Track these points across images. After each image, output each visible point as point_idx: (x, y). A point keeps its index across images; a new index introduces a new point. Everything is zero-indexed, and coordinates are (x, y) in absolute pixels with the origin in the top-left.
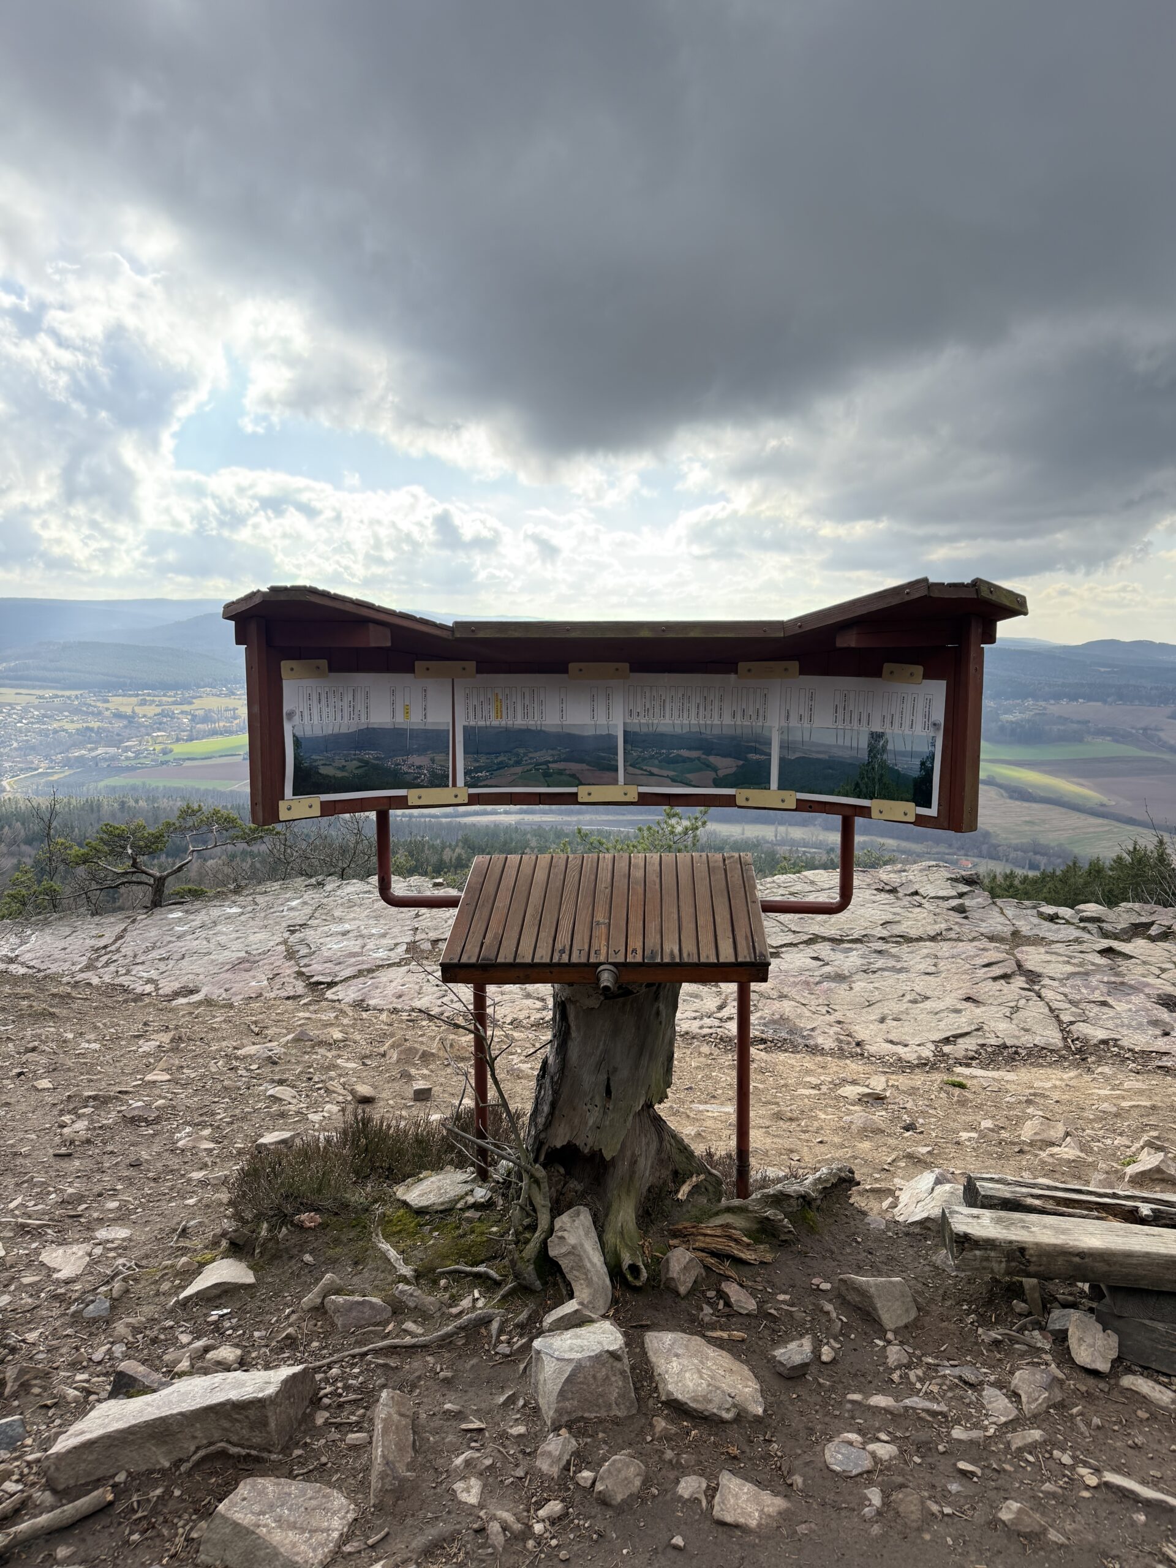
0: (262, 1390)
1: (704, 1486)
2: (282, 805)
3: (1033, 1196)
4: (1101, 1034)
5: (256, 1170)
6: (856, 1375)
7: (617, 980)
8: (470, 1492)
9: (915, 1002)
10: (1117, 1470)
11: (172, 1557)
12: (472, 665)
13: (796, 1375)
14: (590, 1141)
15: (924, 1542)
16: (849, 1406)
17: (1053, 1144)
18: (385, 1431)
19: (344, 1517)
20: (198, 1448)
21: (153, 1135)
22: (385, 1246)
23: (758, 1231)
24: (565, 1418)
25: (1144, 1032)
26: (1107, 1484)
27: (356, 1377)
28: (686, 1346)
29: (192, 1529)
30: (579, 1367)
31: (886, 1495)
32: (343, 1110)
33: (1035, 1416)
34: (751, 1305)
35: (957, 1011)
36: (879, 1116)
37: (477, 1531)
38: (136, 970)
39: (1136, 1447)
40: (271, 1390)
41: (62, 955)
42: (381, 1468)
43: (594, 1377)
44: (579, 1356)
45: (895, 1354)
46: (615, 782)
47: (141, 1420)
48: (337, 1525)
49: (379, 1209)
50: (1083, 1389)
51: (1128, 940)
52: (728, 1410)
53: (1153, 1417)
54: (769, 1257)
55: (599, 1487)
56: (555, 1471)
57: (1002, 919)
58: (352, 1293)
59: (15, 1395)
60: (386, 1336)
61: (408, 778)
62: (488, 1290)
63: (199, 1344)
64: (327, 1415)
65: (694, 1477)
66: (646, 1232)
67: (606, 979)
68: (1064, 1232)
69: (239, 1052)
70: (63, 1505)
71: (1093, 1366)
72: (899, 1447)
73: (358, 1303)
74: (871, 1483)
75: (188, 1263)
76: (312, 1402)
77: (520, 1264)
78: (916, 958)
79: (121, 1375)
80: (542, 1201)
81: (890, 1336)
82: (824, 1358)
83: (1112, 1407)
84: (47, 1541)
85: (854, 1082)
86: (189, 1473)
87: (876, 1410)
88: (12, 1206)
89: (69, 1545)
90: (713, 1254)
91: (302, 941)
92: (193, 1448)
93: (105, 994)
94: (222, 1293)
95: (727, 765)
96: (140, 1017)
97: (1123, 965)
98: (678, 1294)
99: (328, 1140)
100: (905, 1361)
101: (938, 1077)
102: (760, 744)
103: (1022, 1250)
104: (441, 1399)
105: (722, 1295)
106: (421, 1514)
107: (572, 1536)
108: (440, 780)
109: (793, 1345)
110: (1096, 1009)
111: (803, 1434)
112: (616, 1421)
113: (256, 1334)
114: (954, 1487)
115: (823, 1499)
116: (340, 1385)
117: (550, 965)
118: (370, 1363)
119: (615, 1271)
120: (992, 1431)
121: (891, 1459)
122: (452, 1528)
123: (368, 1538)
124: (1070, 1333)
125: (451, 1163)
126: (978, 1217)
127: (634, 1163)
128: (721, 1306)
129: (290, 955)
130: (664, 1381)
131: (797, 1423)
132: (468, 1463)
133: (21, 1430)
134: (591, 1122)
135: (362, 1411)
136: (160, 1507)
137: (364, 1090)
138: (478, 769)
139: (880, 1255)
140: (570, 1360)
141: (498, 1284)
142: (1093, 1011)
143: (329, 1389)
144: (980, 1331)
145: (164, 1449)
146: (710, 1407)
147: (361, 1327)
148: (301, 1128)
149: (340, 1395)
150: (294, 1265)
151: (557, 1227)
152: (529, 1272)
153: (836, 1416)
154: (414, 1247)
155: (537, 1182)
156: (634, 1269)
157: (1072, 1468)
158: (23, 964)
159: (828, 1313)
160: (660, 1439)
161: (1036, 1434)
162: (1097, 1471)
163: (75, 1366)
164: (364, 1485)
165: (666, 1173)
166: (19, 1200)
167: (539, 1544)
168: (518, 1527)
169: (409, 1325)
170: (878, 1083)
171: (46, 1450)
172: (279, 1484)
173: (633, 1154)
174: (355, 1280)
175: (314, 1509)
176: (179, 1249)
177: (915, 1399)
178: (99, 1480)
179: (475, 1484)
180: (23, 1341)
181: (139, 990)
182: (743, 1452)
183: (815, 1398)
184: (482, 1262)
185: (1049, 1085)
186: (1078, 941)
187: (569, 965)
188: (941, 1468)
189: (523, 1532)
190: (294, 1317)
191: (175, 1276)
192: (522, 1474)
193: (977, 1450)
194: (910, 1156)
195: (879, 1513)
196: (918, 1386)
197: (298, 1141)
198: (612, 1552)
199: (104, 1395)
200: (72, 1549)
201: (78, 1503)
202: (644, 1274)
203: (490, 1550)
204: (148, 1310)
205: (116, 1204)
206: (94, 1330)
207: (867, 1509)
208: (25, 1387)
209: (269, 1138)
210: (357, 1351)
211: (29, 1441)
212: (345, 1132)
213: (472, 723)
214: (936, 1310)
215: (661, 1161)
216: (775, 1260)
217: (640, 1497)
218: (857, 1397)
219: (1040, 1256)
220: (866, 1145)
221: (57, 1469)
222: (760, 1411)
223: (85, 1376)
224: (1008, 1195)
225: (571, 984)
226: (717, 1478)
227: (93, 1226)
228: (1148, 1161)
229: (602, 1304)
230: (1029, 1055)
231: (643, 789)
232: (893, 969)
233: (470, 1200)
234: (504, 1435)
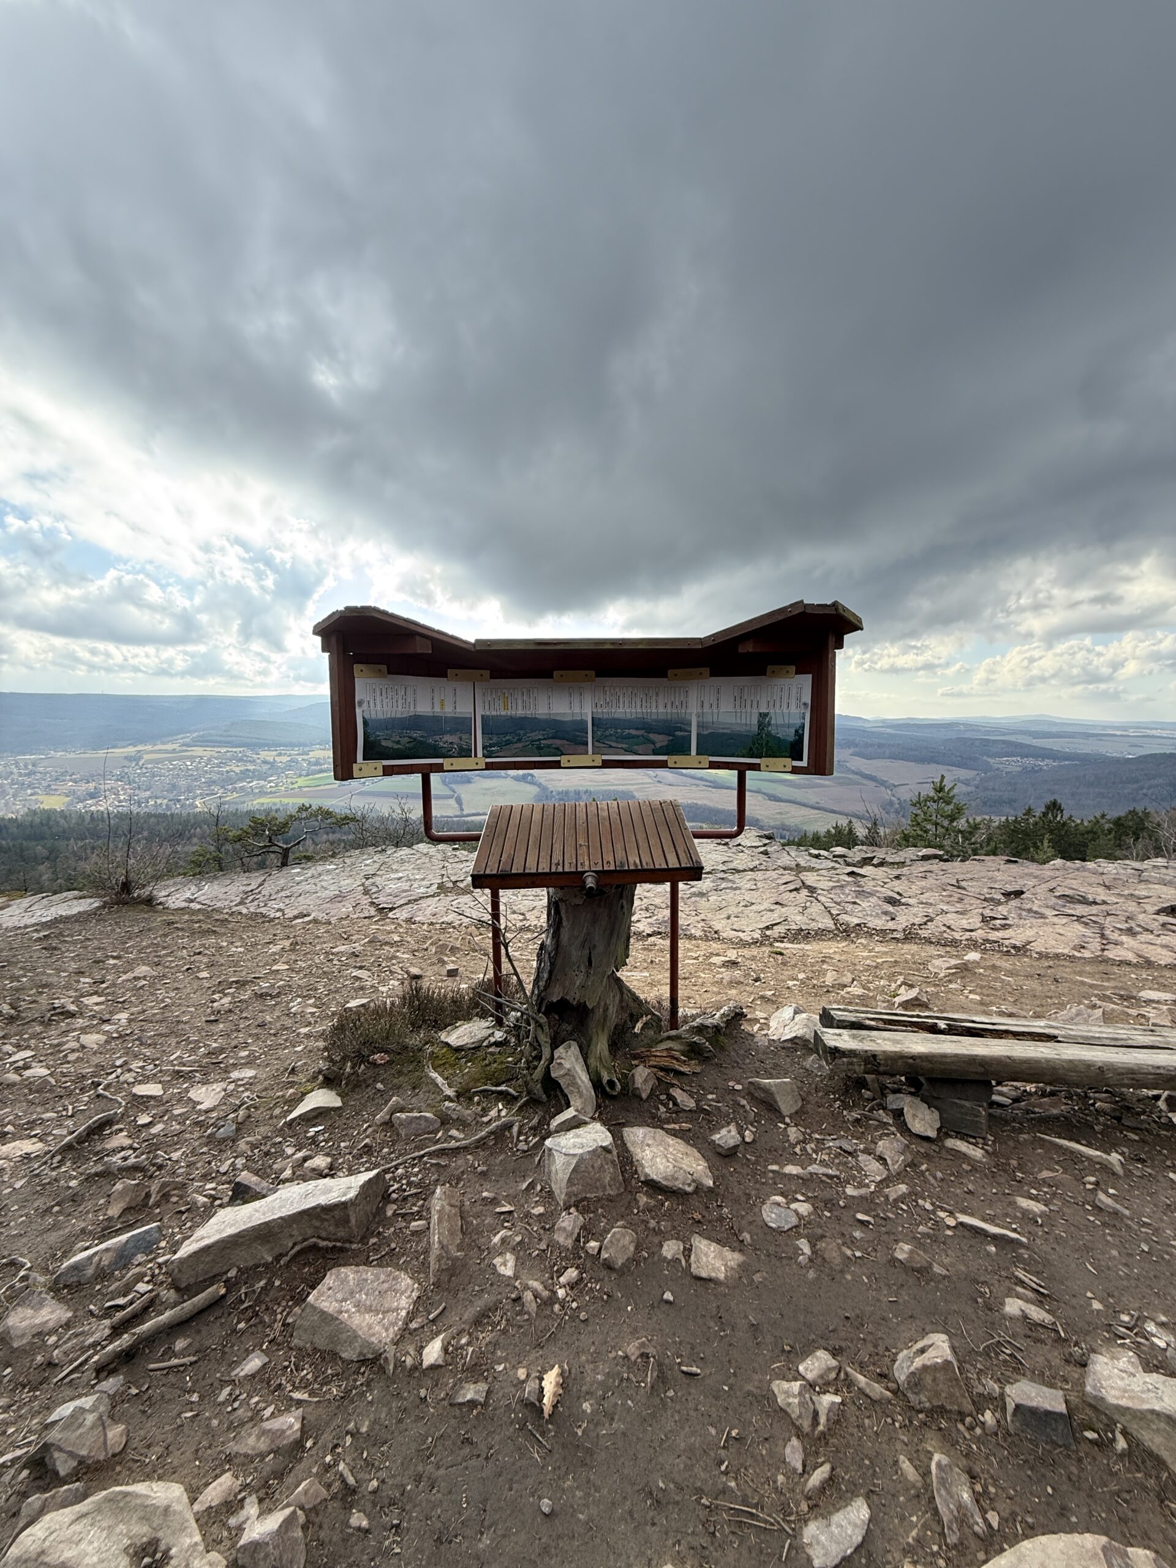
0: (344, 1195)
1: (682, 1248)
2: (355, 767)
3: (869, 1019)
4: (856, 921)
5: (343, 1025)
6: (770, 1151)
7: (597, 882)
8: (506, 1265)
9: (746, 906)
10: (964, 1211)
11: (270, 1342)
12: (487, 673)
13: (728, 1155)
14: (577, 997)
15: (848, 1282)
16: (771, 1175)
17: (846, 986)
18: (440, 1220)
19: (410, 1296)
20: (295, 1244)
21: (275, 1005)
22: (434, 1075)
23: (689, 1051)
24: (573, 1199)
25: (880, 918)
26: (961, 1224)
27: (416, 1175)
28: (654, 1138)
29: (288, 1314)
30: (581, 1160)
31: (813, 1246)
32: (402, 983)
33: (898, 1174)
34: (691, 1104)
35: (772, 911)
36: (737, 973)
37: (514, 1300)
38: (270, 904)
39: (970, 1192)
40: (352, 1194)
41: (224, 896)
42: (438, 1252)
43: (593, 1166)
44: (580, 1151)
45: (793, 1133)
46: (587, 753)
47: (250, 1225)
48: (404, 1303)
49: (429, 1049)
50: (923, 1150)
51: (861, 867)
52: (689, 1185)
53: (974, 1169)
54: (698, 1069)
55: (605, 1255)
56: (569, 1243)
57: (789, 858)
58: (411, 1111)
59: (157, 1205)
60: (437, 1142)
61: (444, 751)
62: (508, 1103)
63: (300, 1155)
64: (395, 1207)
65: (674, 1241)
66: (615, 1056)
67: (590, 882)
68: (898, 1042)
69: (334, 950)
70: (185, 1301)
71: (926, 1134)
72: (813, 1205)
73: (416, 1118)
74: (799, 1236)
75: (294, 1093)
76: (383, 1197)
77: (531, 1083)
78: (744, 881)
79: (238, 1184)
80: (544, 1038)
81: (787, 1120)
82: (748, 1140)
83: (945, 1163)
84: (168, 1334)
85: (717, 955)
86: (288, 1265)
87: (790, 1177)
88: (172, 1058)
89: (186, 1337)
90: (662, 1069)
91: (373, 884)
92: (290, 1245)
93: (251, 919)
94: (318, 1115)
95: (661, 740)
96: (272, 931)
97: (862, 881)
98: (641, 1099)
99: (393, 1004)
100: (801, 1138)
101: (767, 950)
102: (684, 726)
103: (874, 1056)
104: (480, 1189)
105: (671, 1098)
106: (470, 1288)
107: (587, 1298)
108: (465, 752)
109: (724, 1131)
110: (851, 906)
111: (743, 1199)
112: (610, 1199)
113: (343, 1144)
114: (857, 1234)
115: (767, 1251)
116: (404, 1182)
117: (550, 874)
118: (427, 1163)
119: (597, 1084)
120: (873, 1187)
121: (810, 1214)
122: (494, 1299)
123: (429, 1313)
124: (905, 1111)
125: (477, 1015)
126: (840, 1035)
127: (606, 1009)
128: (671, 1106)
129: (366, 892)
130: (642, 1165)
131: (737, 1191)
132: (503, 1240)
133: (157, 1235)
134: (578, 983)
135: (421, 1202)
136: (263, 1296)
137: (415, 971)
138: (491, 746)
139: (769, 1063)
140: (574, 1155)
141: (515, 1099)
142: (849, 907)
143: (396, 1186)
144: (845, 1113)
145: (268, 1247)
146: (677, 1183)
147: (420, 1135)
148: (374, 996)
149: (405, 1190)
150: (370, 1092)
151: (556, 1056)
152: (538, 1089)
153: (763, 1183)
154: (454, 1075)
155: (541, 1026)
156: (611, 1083)
157: (934, 1212)
158: (199, 903)
159: (743, 1106)
160: (643, 1212)
161: (903, 1188)
162: (951, 1214)
163: (206, 1177)
164: (425, 1265)
165: (625, 1016)
166: (178, 1054)
167: (563, 1307)
168: (546, 1294)
169: (454, 1132)
170: (732, 955)
171: (175, 1252)
172: (358, 1272)
173: (605, 1004)
174: (414, 1100)
175: (386, 1292)
176: (289, 1083)
177: (815, 1166)
178: (214, 1276)
179: (510, 1257)
180: (169, 1159)
181: (272, 916)
182: (703, 1217)
183: (745, 1171)
184: (503, 1083)
185: (831, 951)
186: (833, 868)
187: (564, 873)
188: (845, 1219)
189: (550, 1298)
190: (370, 1130)
191: (285, 1103)
192: (545, 1247)
193: (867, 1203)
194: (762, 997)
195: (811, 1260)
196: (814, 1156)
197: (372, 1005)
198: (619, 1309)
199: (226, 1200)
200: (189, 1340)
201: (195, 1299)
202: (619, 1086)
203: (526, 1317)
204: (263, 1130)
205: (247, 1053)
206: (223, 1147)
207: (801, 1257)
208: (166, 1197)
209: (353, 1004)
210: (416, 1154)
211: (163, 1244)
212: (404, 998)
213: (488, 713)
214: (813, 1099)
215: (622, 1008)
216: (702, 1071)
217: (635, 1260)
218: (775, 1167)
219: (886, 1060)
220: (734, 992)
221: (180, 1271)
222: (711, 1183)
223: (213, 1185)
224: (854, 1019)
225: (562, 888)
226: (689, 1240)
227: (229, 1069)
228: (906, 994)
229: (590, 1109)
230: (816, 934)
231: (605, 757)
232: (731, 888)
233: (492, 1040)
234: (528, 1215)
